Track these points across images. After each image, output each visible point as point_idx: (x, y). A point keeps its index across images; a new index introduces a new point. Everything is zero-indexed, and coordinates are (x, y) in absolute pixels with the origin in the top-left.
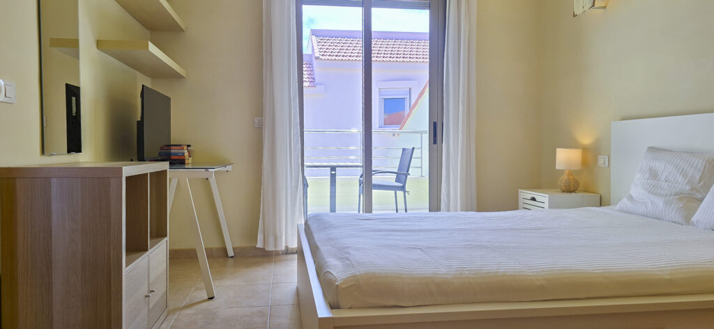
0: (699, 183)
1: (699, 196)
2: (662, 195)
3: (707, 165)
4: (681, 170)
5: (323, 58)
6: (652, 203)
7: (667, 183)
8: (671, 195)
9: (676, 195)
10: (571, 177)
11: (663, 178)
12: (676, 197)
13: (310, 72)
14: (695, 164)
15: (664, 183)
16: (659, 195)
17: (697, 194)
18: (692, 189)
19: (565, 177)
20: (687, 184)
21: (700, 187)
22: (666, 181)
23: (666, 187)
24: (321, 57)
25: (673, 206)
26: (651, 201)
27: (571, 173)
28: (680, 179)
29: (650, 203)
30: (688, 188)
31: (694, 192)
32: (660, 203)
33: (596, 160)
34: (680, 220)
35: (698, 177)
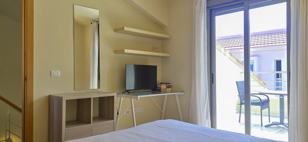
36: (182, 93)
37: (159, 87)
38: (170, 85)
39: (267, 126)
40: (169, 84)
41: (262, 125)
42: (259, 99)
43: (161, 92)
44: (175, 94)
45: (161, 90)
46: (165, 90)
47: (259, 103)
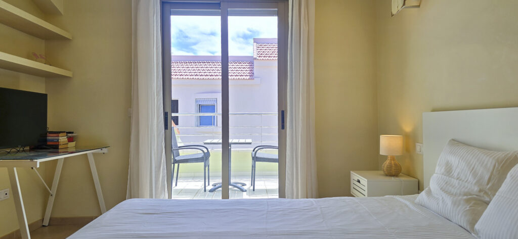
0: (488, 184)
1: (487, 199)
2: (452, 194)
3: (497, 164)
4: (471, 168)
5: (259, 58)
6: (443, 201)
7: (458, 181)
8: (460, 194)
9: (465, 195)
10: (393, 162)
11: (456, 174)
12: (465, 197)
13: (251, 69)
14: (485, 163)
15: (455, 180)
16: (449, 193)
17: (485, 196)
18: (480, 191)
19: (387, 162)
20: (475, 184)
21: (488, 189)
22: (457, 179)
23: (457, 185)
24: (258, 58)
25: (460, 207)
26: (443, 198)
27: (393, 158)
28: (470, 178)
29: (441, 201)
30: (476, 189)
31: (482, 194)
32: (449, 201)
33: (415, 147)
34: (465, 224)
35: (487, 177)
36: (105, 150)
37: (52, 141)
38: (74, 135)
39: (211, 191)
40: (72, 133)
41: (205, 191)
42: (202, 152)
43: (60, 151)
44: (86, 154)
45: (60, 147)
46: (65, 146)
47: (203, 158)
